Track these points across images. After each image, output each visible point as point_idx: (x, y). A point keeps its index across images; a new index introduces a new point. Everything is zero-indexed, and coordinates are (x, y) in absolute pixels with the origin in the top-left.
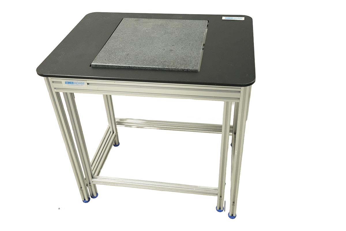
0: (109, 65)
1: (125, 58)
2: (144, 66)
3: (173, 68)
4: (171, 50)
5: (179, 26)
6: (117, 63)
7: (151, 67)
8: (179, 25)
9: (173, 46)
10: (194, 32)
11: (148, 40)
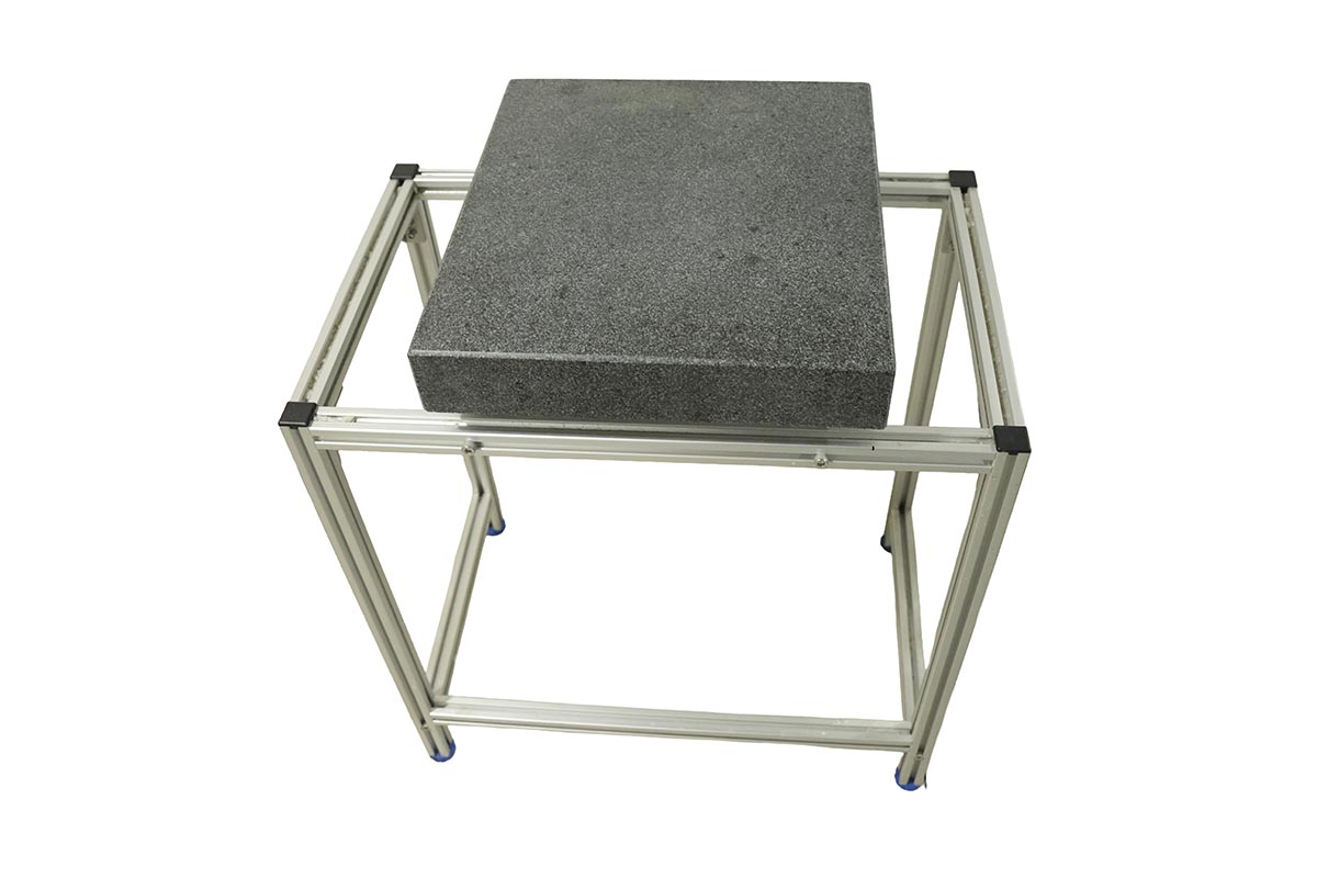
0: (490, 355)
1: (556, 314)
2: (648, 361)
3: (783, 365)
4: (753, 260)
5: (757, 116)
6: (525, 345)
7: (681, 361)
8: (752, 111)
9: (754, 230)
10: (826, 149)
11: (640, 199)
